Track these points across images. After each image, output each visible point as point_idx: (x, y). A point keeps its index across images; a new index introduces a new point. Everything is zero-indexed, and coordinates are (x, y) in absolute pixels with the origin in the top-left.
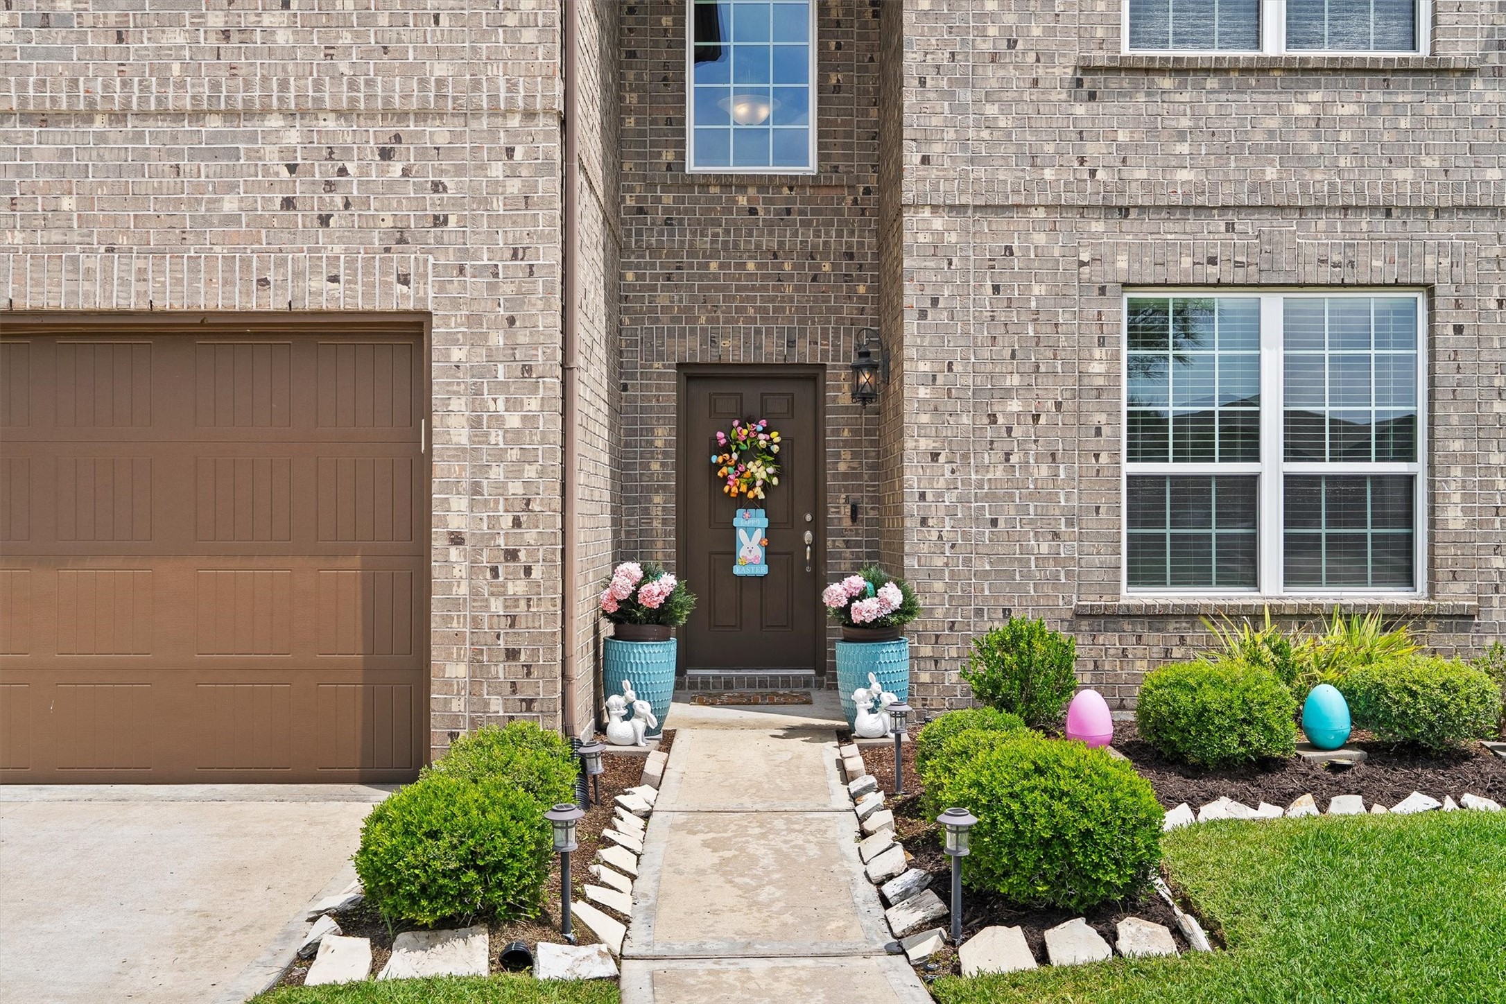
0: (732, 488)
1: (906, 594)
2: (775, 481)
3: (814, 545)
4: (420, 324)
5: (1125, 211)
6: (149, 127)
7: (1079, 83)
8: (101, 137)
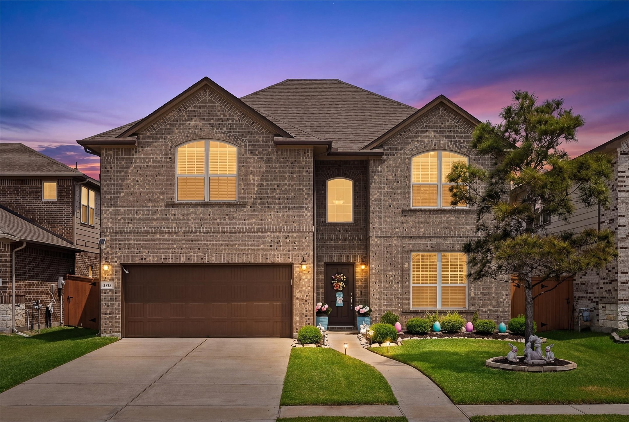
0: (335, 288)
1: (370, 308)
2: (345, 286)
3: (353, 300)
4: (291, 265)
5: (411, 237)
6: (249, 234)
7: (403, 213)
8: (242, 236)
